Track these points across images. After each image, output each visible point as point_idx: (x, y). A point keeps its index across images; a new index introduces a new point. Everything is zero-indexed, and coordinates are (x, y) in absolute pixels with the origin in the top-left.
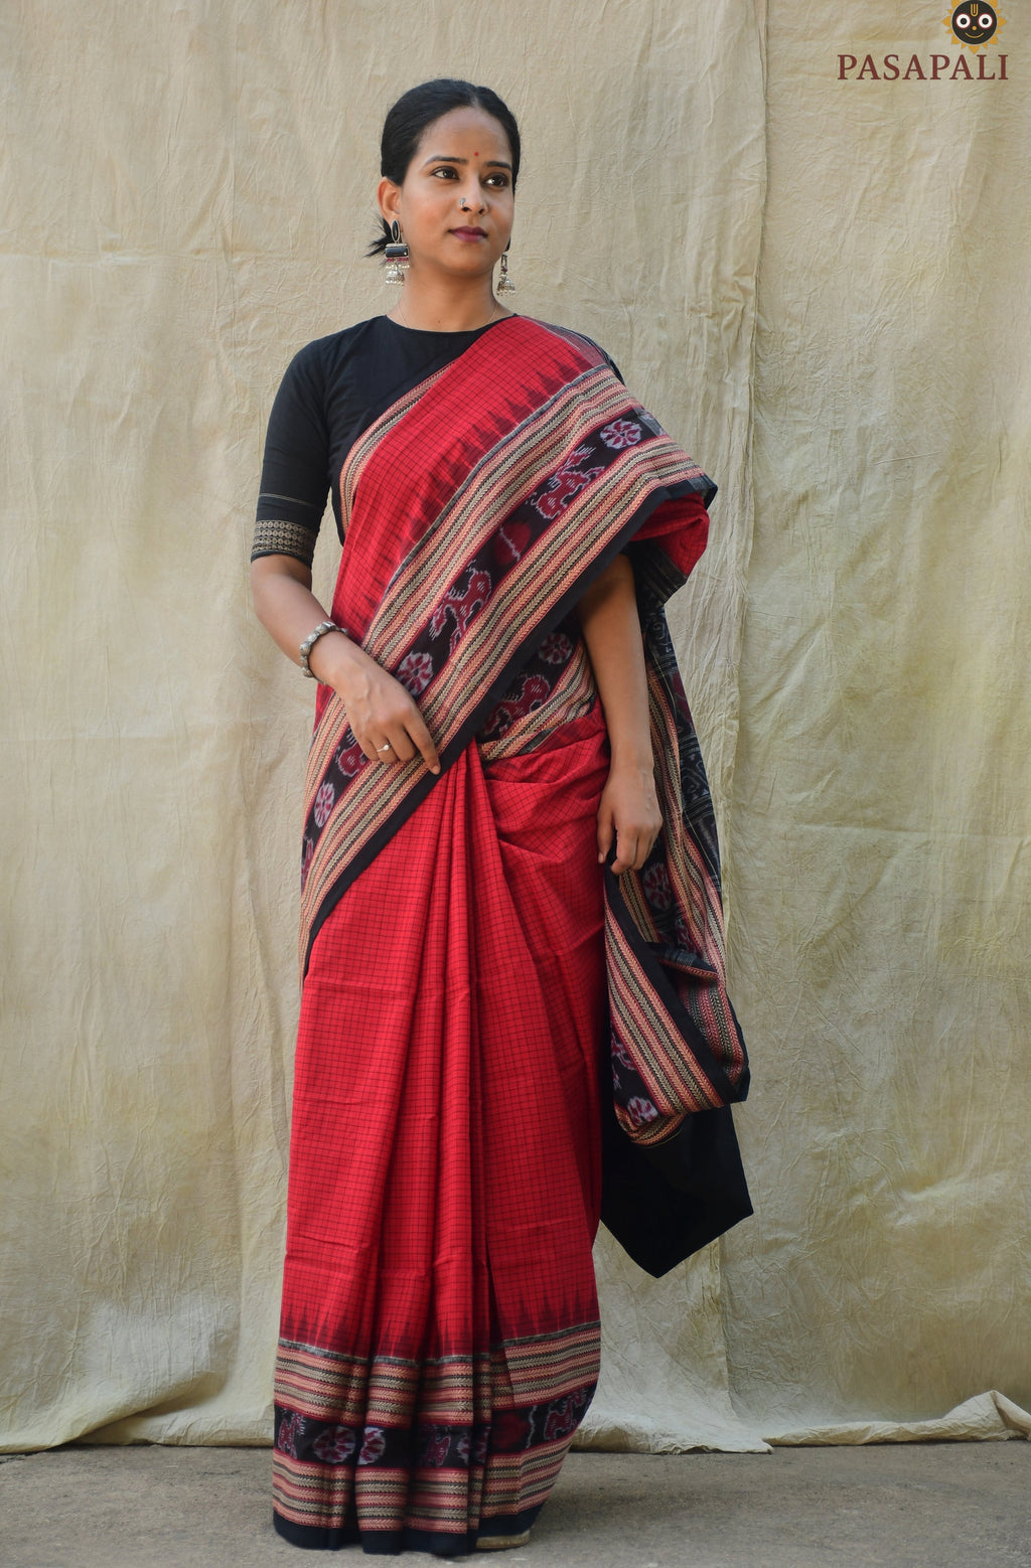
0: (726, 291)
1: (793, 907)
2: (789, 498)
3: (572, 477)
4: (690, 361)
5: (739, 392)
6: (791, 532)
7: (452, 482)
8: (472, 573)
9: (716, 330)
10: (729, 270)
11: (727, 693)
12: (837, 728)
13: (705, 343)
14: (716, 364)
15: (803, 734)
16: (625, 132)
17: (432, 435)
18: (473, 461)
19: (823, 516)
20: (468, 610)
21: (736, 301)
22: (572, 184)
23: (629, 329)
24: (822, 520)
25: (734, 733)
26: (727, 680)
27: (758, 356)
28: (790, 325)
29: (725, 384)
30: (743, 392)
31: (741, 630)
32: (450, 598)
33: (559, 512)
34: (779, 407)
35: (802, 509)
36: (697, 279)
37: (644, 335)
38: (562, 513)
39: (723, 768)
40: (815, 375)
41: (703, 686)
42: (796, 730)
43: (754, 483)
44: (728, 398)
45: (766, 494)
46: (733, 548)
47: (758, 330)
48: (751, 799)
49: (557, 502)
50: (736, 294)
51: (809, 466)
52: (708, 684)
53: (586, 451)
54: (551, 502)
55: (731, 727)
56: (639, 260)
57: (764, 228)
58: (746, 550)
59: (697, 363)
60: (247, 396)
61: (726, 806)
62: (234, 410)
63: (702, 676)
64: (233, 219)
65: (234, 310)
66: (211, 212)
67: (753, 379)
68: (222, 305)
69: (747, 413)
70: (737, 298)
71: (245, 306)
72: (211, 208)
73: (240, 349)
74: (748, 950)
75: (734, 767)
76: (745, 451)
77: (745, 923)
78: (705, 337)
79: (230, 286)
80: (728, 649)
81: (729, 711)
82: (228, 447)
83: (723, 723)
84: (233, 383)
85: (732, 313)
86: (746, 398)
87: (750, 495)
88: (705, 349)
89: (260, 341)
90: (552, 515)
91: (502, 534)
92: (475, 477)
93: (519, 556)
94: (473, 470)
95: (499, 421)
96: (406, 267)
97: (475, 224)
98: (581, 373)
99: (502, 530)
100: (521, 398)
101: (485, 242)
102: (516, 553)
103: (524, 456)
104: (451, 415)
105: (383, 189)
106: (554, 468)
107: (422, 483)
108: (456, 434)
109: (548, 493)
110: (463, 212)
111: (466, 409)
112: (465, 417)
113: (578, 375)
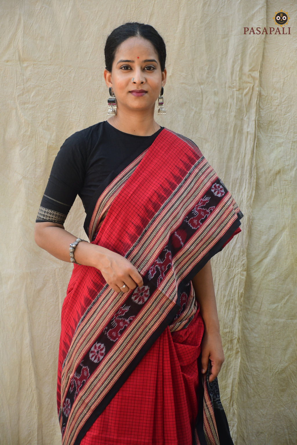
0: (245, 78)
1: (270, 355)
2: (272, 172)
3: (203, 211)
4: (228, 110)
5: (250, 124)
6: (273, 187)
7: (153, 211)
8: (166, 251)
9: (240, 96)
10: (246, 69)
11: (241, 260)
12: (291, 276)
13: (235, 102)
14: (240, 111)
15: (276, 278)
16: (201, 4)
17: (143, 188)
18: (162, 202)
19: (287, 180)
20: (165, 268)
22: (177, 30)
23: (201, 96)
24: (287, 182)
25: (244, 278)
26: (241, 254)
27: (259, 107)
28: (275, 93)
29: (244, 120)
30: (252, 124)
31: (248, 231)
32: (158, 262)
33: (199, 226)
34: (269, 130)
35: (278, 177)
36: (232, 73)
37: (208, 99)
38: (200, 227)
39: (239, 293)
40: (286, 116)
41: (231, 256)
42: (272, 276)
43: (257, 165)
44: (245, 127)
45: (262, 170)
46: (245, 195)
47: (260, 95)
48: (252, 306)
49: (198, 222)
50: (250, 80)
51: (282, 157)
52: (233, 256)
53: (207, 199)
54: (195, 222)
55: (243, 275)
56: (206, 65)
57: (264, 49)
58: (251, 195)
59: (232, 112)
60: (30, 127)
61: (240, 310)
62: (24, 133)
63: (230, 252)
64: (23, 47)
65: (24, 88)
66: (13, 43)
67: (257, 118)
68: (18, 86)
69: (254, 133)
70: (250, 82)
71: (29, 86)
72: (13, 42)
73: (26, 106)
74: (249, 373)
75: (244, 292)
76: (252, 151)
77: (248, 361)
78: (235, 99)
79: (22, 77)
80: (242, 240)
81: (242, 268)
82: (21, 150)
83: (239, 273)
84: (23, 121)
85: (248, 88)
86: (254, 127)
87: (254, 171)
88: (235, 105)
89: (35, 102)
90: (196, 228)
91: (176, 235)
92: (163, 209)
93: (183, 245)
94: (162, 206)
95: (170, 183)
96: (115, 108)
97: (140, 89)
98: (197, 160)
99: (176, 233)
100: (177, 172)
101: (146, 95)
102: (182, 243)
103: (182, 201)
104: (150, 179)
105: (106, 73)
106: (193, 205)
107: (141, 210)
108: (153, 188)
109: (193, 217)
110: (134, 84)
111: (156, 176)
112: (156, 180)
113: (196, 162)
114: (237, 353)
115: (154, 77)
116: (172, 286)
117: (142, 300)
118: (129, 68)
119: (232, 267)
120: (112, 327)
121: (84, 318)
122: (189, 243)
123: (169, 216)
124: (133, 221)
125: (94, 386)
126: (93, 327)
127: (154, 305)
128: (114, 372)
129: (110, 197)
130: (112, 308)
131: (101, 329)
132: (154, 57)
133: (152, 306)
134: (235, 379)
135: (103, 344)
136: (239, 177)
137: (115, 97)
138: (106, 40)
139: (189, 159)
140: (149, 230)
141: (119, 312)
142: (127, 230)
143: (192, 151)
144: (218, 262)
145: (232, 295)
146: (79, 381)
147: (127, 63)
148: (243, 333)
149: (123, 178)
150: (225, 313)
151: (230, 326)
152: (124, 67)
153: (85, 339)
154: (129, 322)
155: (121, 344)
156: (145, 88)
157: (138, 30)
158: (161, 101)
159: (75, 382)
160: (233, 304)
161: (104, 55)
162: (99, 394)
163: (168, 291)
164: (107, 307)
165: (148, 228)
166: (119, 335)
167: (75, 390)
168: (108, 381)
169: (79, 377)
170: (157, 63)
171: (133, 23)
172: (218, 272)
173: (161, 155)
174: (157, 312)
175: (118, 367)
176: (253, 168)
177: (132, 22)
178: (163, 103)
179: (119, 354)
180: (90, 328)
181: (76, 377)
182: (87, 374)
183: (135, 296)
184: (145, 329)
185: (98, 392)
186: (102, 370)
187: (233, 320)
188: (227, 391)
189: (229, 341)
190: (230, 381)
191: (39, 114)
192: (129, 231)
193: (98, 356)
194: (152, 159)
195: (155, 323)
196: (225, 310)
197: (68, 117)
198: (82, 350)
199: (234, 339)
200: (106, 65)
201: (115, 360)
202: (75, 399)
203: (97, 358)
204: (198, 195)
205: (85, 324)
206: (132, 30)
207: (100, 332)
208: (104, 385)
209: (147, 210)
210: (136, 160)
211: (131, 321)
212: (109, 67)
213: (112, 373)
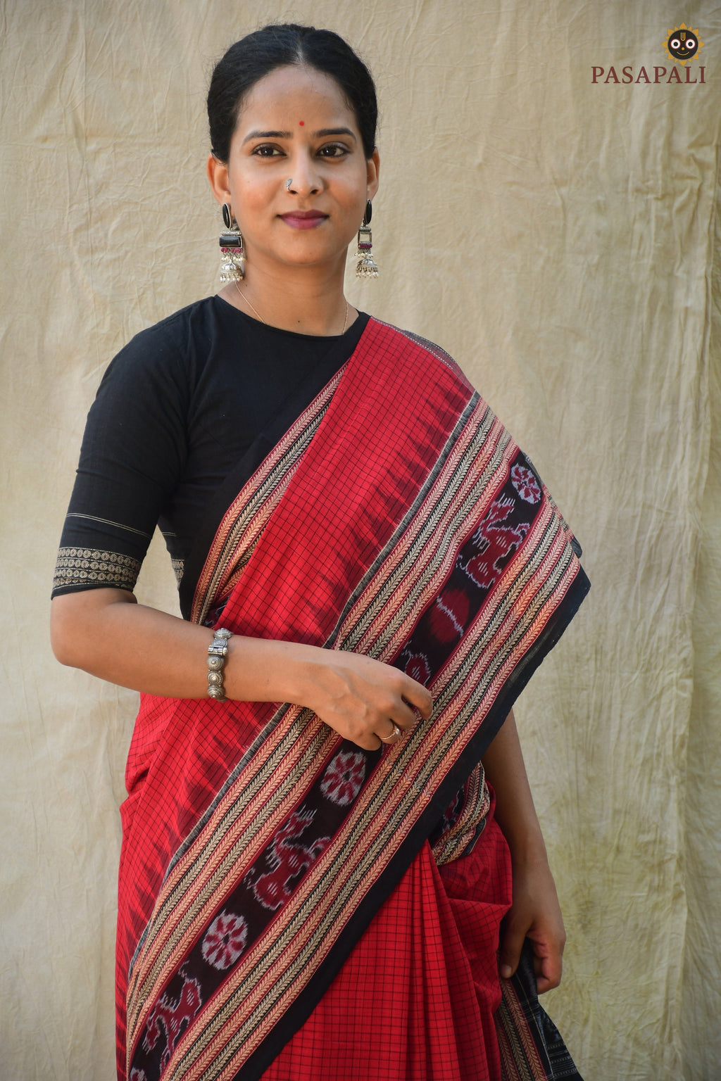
0: (679, 166)
3: (501, 533)
4: (634, 252)
5: (693, 288)
7: (375, 541)
9: (666, 214)
10: (683, 141)
11: (679, 647)
13: (653, 231)
14: (666, 254)
17: (344, 481)
18: (397, 518)
21: (691, 178)
22: (495, 40)
23: (561, 216)
25: (687, 695)
26: (678, 632)
27: (717, 239)
29: (677, 278)
30: (697, 288)
31: (695, 572)
33: (494, 579)
36: (645, 154)
37: (580, 223)
38: (498, 580)
39: (675, 736)
43: (711, 395)
44: (680, 295)
46: (684, 475)
47: (717, 208)
49: (490, 566)
50: (693, 170)
52: (655, 638)
53: (509, 503)
54: (483, 567)
55: (683, 688)
56: (575, 132)
58: (700, 475)
59: (643, 256)
60: (108, 312)
61: (680, 780)
62: (93, 329)
63: (648, 627)
64: (86, 99)
65: (90, 209)
66: (58, 90)
67: (710, 270)
68: (75, 203)
69: (704, 312)
70: (693, 175)
71: (103, 203)
72: (58, 86)
73: (98, 256)
74: (708, 951)
75: (687, 734)
76: (699, 358)
77: (704, 918)
78: (653, 224)
79: (84, 180)
80: (679, 594)
81: (681, 669)
82: (86, 373)
83: (674, 683)
84: (90, 297)
85: (687, 192)
86: (702, 293)
87: (705, 410)
88: (653, 237)
89: (122, 245)
90: (487, 583)
91: (441, 606)
92: (400, 536)
93: (462, 631)
94: (398, 527)
95: (410, 465)
96: (240, 260)
97: (308, 207)
98: (466, 401)
99: (439, 600)
100: (422, 436)
101: (326, 225)
102: (459, 628)
103: (445, 512)
104: (358, 454)
105: (213, 165)
106: (474, 522)
107: (343, 540)
108: (371, 479)
109: (476, 556)
110: (292, 195)
111: (372, 447)
112: (374, 458)
113: (464, 404)
114: (677, 896)
115: (346, 176)
116: (420, 750)
117: (347, 793)
118: (275, 152)
119: (655, 668)
120: (267, 869)
121: (192, 841)
122: (476, 625)
123: (417, 557)
124: (324, 571)
125: (214, 1036)
126: (214, 868)
127: (374, 806)
128: (272, 997)
129: (259, 507)
130: (270, 815)
131: (238, 875)
132: (344, 120)
133: (368, 810)
134: (675, 967)
135: (242, 918)
136: (665, 427)
137: (238, 229)
138: (212, 74)
139: (446, 398)
140: (364, 596)
141: (289, 827)
142: (308, 596)
143: (450, 376)
144: (618, 656)
145: (656, 744)
146: (175, 1020)
147: (271, 140)
148: (688, 841)
149: (288, 453)
150: (641, 792)
151: (657, 827)
152: (262, 149)
153: (192, 901)
154: (313, 856)
155: (292, 917)
156: (322, 205)
157: (299, 47)
158: (365, 238)
159: (164, 1022)
160: (661, 766)
161: (207, 115)
162: (229, 1057)
163: (410, 765)
164: (254, 812)
165: (360, 589)
166: (287, 893)
167: (162, 1042)
168: (254, 1020)
169: (175, 1008)
170: (355, 138)
171: (285, 26)
172: (617, 682)
173: (378, 388)
174: (381, 827)
175: (283, 983)
176: (702, 405)
177: (283, 23)
178: (371, 246)
179: (287, 944)
180: (207, 872)
181: (166, 1008)
182: (196, 1001)
183: (329, 783)
184: (352, 875)
185: (225, 1052)
186: (236, 991)
187: (663, 809)
188: (652, 1003)
189: (653, 866)
190: (660, 974)
191: (133, 278)
192: (314, 601)
193: (226, 950)
194: (355, 400)
195: (376, 857)
196: (641, 785)
197: (211, 284)
198: (182, 931)
199: (667, 861)
200: (214, 143)
201: (274, 963)
202: (164, 1070)
203: (224, 957)
204: (483, 494)
205: (194, 860)
206: (283, 46)
207: (233, 882)
208: (243, 1030)
209: (360, 543)
210: (316, 401)
211: (319, 853)
212: (222, 148)
213: (265, 997)
